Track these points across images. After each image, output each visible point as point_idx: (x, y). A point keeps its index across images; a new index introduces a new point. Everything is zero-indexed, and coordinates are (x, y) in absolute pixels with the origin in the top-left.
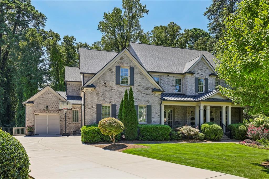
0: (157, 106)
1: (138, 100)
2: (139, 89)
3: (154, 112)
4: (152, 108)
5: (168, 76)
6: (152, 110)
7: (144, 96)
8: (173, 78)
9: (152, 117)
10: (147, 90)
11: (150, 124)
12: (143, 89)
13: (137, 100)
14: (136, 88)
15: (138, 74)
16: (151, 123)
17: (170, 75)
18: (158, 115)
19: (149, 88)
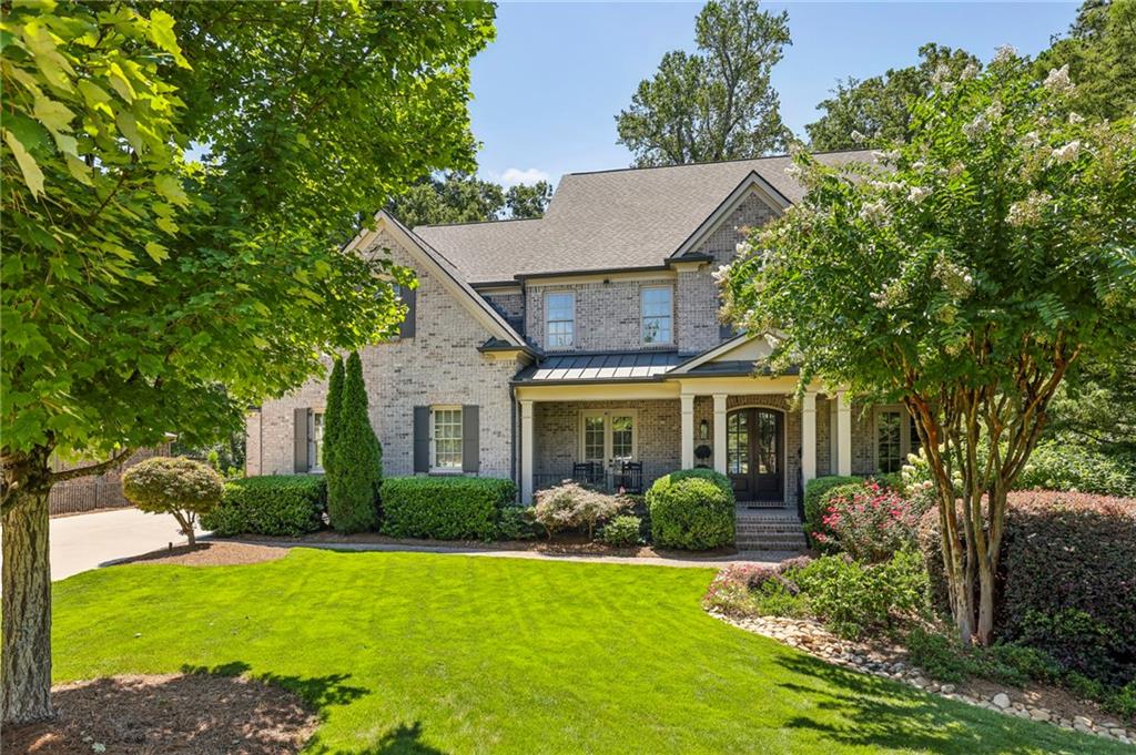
0: (502, 406)
1: (431, 386)
2: (432, 348)
3: (488, 430)
4: (481, 414)
5: (606, 282)
6: (481, 421)
7: (449, 373)
8: (629, 289)
9: (481, 447)
10: (462, 349)
11: (474, 475)
12: (449, 347)
13: (424, 389)
14: (420, 345)
15: (430, 295)
16: (477, 471)
17: (615, 279)
18: (505, 440)
19: (471, 339)
